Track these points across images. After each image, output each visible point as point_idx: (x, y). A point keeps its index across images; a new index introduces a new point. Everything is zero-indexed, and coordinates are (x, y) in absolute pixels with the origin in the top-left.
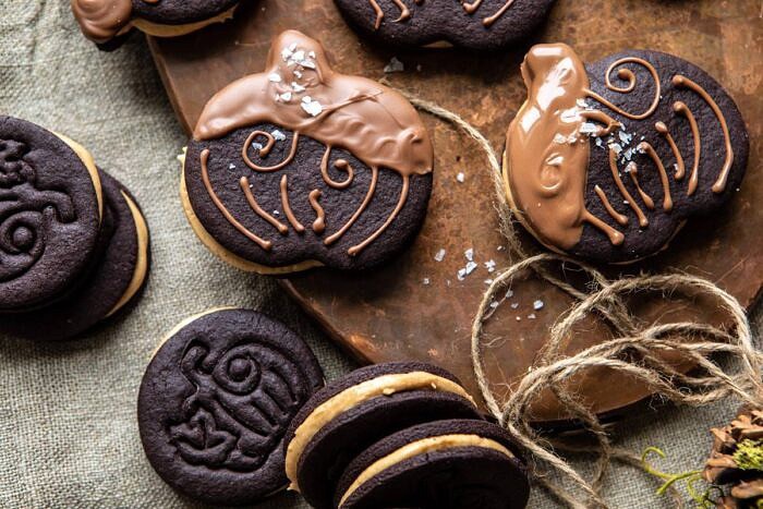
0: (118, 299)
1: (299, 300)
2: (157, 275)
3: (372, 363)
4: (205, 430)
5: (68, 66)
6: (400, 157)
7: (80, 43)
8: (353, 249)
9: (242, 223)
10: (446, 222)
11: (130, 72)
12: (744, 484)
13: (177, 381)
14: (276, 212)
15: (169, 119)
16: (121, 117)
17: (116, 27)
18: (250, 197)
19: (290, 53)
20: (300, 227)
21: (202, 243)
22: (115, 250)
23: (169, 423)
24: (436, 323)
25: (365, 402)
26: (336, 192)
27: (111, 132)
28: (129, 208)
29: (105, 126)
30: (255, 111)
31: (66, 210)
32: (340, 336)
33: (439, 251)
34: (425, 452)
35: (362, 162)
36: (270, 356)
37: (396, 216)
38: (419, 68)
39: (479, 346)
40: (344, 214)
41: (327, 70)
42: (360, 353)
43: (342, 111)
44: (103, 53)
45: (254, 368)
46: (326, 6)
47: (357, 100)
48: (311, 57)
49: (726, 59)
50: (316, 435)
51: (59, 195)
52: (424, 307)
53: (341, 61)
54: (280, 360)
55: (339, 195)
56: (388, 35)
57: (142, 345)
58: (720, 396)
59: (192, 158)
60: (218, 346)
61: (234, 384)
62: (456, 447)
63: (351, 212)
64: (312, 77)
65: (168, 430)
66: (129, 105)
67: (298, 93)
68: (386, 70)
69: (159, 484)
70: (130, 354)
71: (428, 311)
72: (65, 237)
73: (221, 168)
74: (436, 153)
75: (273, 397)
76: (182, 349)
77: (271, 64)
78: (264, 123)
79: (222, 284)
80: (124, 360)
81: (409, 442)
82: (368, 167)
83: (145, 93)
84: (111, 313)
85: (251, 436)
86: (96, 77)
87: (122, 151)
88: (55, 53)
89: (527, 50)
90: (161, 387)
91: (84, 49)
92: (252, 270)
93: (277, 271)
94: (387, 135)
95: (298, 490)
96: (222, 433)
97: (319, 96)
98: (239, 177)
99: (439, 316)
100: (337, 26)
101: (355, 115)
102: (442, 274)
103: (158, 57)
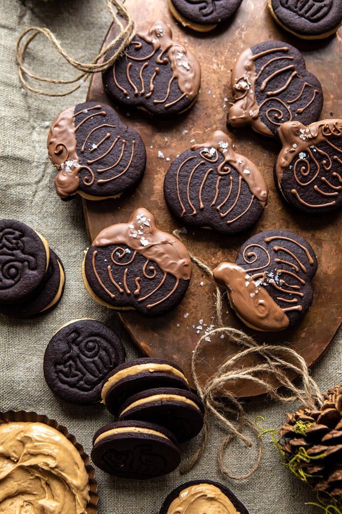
0: (46, 306)
1: (122, 322)
2: (65, 299)
3: (148, 357)
4: (71, 370)
5: (47, 203)
6: (177, 271)
7: (54, 194)
8: (149, 306)
9: (104, 285)
10: (192, 302)
11: (72, 210)
13: (63, 346)
14: (120, 283)
15: (84, 233)
16: (64, 229)
17: (70, 193)
18: (110, 275)
19: (140, 218)
20: (129, 292)
21: (86, 289)
22: (49, 285)
23: (56, 363)
24: (179, 344)
25: (140, 373)
26: (147, 280)
27: (59, 234)
28: (59, 268)
29: (57, 231)
30: (120, 239)
31: (33, 265)
32: (136, 341)
33: (186, 313)
34: (161, 400)
35: (161, 270)
36: (105, 344)
37: (171, 295)
38: (194, 234)
40: (148, 290)
41: (154, 227)
42: (143, 350)
43: (156, 246)
44: (63, 201)
45: (97, 347)
46: (160, 200)
47: (164, 243)
48: (149, 221)
49: (323, 257)
50: (117, 383)
51: (31, 258)
52: (175, 336)
53: (161, 224)
54: (109, 346)
56: (185, 220)
57: (52, 327)
58: (293, 400)
59: (90, 253)
60: (84, 335)
61: (86, 352)
62: (175, 401)
63: (152, 290)
64: (148, 229)
65: (55, 367)
66: (69, 224)
67: (140, 235)
69: (47, 388)
70: (46, 330)
71: (176, 339)
72: (30, 276)
73: (101, 260)
74: (193, 271)
75: (102, 362)
76: (68, 333)
77: (131, 221)
78: (123, 245)
79: (91, 308)
80: (43, 332)
81: (155, 394)
82: (163, 272)
83: (77, 221)
84: (42, 311)
85: (89, 376)
86: (58, 210)
87: (62, 243)
88: (43, 197)
90: (56, 347)
91: (55, 198)
92: (105, 305)
93: (116, 308)
94: (173, 260)
95: (105, 404)
96: (77, 372)
97: (149, 238)
98: (108, 265)
99: (180, 342)
100: (163, 209)
101: (162, 249)
102: (185, 324)
103: (85, 207)
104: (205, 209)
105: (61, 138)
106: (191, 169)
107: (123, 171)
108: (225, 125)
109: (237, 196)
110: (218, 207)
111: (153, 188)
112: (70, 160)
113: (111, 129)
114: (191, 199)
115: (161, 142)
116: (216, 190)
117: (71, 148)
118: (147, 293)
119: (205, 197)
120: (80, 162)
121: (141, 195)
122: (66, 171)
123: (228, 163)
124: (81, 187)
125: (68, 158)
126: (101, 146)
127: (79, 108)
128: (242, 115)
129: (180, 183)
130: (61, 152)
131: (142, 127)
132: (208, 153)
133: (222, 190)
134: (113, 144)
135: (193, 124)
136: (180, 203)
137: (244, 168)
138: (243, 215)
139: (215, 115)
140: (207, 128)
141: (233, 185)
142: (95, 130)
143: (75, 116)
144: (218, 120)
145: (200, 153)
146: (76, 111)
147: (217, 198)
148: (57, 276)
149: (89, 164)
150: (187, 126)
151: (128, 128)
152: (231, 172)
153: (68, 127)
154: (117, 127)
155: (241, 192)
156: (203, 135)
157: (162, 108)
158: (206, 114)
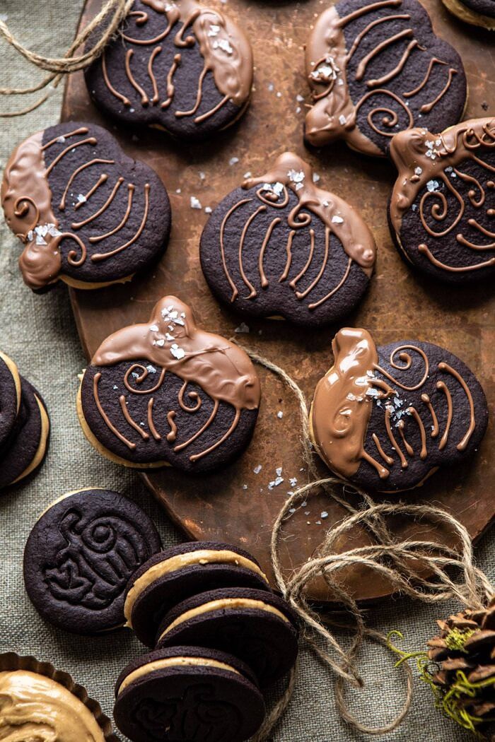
0: (21, 472)
1: (152, 490)
2: (52, 458)
3: (197, 541)
4: (70, 575)
5: (9, 300)
6: (235, 396)
7: (19, 284)
8: (194, 457)
9: (117, 429)
10: (265, 446)
11: (53, 309)
12: (450, 660)
13: (55, 537)
14: (142, 423)
15: (76, 346)
16: (41, 341)
17: (47, 279)
18: (125, 410)
19: (168, 312)
20: (158, 436)
21: (87, 439)
22: (24, 437)
23: (45, 567)
24: (248, 519)
25: (185, 567)
26: (187, 414)
27: (33, 351)
28: (38, 408)
29: (29, 346)
30: (137, 350)
32: (177, 518)
33: (257, 466)
34: (223, 608)
35: (209, 396)
36: (125, 527)
37: (228, 437)
38: (260, 332)
39: (277, 539)
40: (190, 431)
41: (192, 327)
42: (190, 533)
43: (198, 357)
44: (35, 294)
45: (112, 534)
46: (199, 280)
47: (211, 351)
48: (182, 317)
49: (483, 354)
50: (149, 587)
52: (240, 505)
53: (204, 320)
54: (132, 531)
55: (189, 417)
56: (239, 308)
57: (33, 508)
59: (88, 377)
60: (88, 514)
61: (94, 543)
62: (246, 608)
63: (196, 431)
64: (181, 331)
65: (44, 572)
67: (170, 341)
68: (236, 331)
69: (32, 612)
70: (24, 513)
71: (243, 509)
73: (108, 388)
74: (264, 394)
75: (123, 557)
76: (62, 514)
77: (153, 319)
78: (143, 359)
79: (98, 471)
80: (19, 517)
81: (212, 600)
82: (212, 400)
83: (62, 325)
84: (14, 482)
85: (103, 584)
86: (28, 310)
87: (39, 365)
89: (338, 330)
90: (43, 540)
91: (22, 289)
92: (120, 463)
93: (138, 466)
94: (228, 379)
95: (131, 627)
96: (82, 579)
97: (185, 345)
98: (120, 396)
99: (251, 514)
100: (205, 295)
101: (208, 362)
102: (257, 483)
103: (74, 302)
104: (270, 287)
105: (23, 189)
106: (243, 221)
107: (133, 236)
108: (301, 144)
109: (323, 261)
110: (292, 283)
111: (186, 260)
112: (43, 225)
113: (106, 167)
114: (247, 272)
115: (194, 181)
116: (287, 255)
117: (43, 205)
118: (187, 435)
119: (269, 267)
120: (60, 227)
121: (168, 275)
122: (38, 243)
123: (305, 207)
124: (65, 269)
125: (38, 222)
126: (93, 197)
127: (49, 134)
128: (326, 124)
129: (226, 246)
130: (26, 212)
131: (161, 158)
132: (270, 192)
133: (298, 252)
134: (114, 192)
135: (245, 146)
136: (228, 280)
137: (332, 213)
138: (334, 293)
139: (282, 128)
140: (270, 150)
141: (315, 244)
142: (81, 170)
143: (45, 149)
144: (289, 136)
145: (258, 192)
146: (45, 140)
147: (290, 267)
148: (37, 421)
149: (75, 230)
150: (236, 150)
151: (135, 163)
152: (310, 222)
153: (34, 169)
154: (117, 162)
155: (329, 255)
156: (266, 163)
157: (191, 124)
158: (267, 126)
